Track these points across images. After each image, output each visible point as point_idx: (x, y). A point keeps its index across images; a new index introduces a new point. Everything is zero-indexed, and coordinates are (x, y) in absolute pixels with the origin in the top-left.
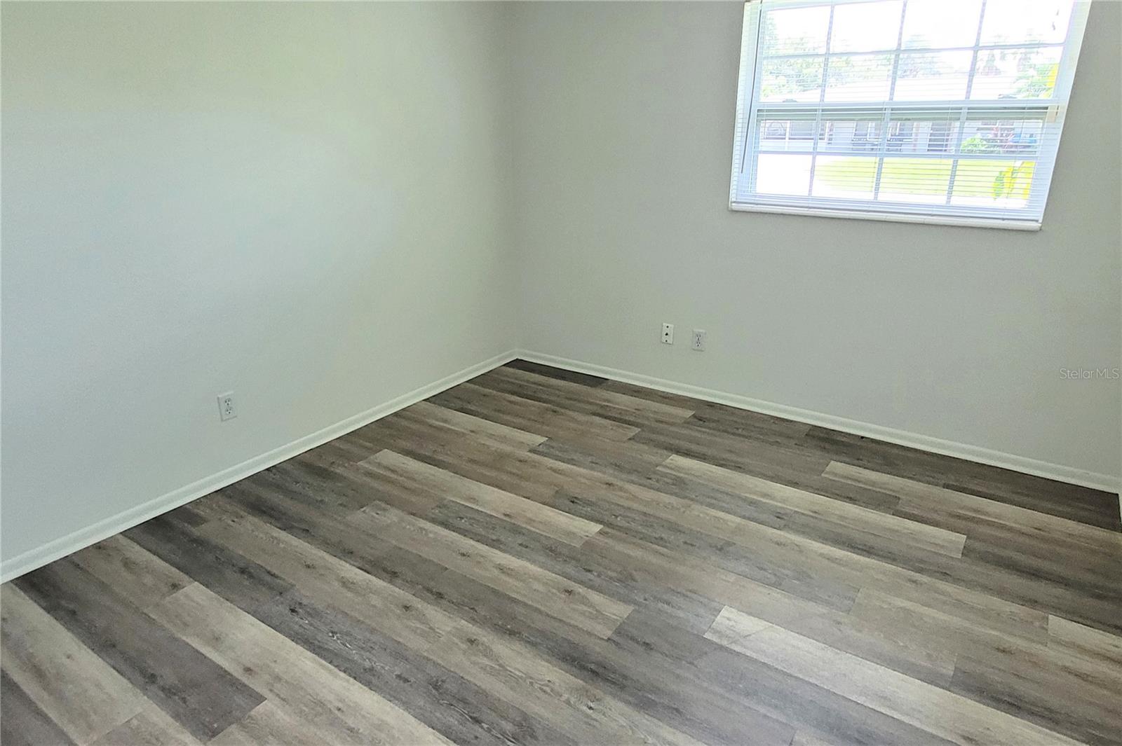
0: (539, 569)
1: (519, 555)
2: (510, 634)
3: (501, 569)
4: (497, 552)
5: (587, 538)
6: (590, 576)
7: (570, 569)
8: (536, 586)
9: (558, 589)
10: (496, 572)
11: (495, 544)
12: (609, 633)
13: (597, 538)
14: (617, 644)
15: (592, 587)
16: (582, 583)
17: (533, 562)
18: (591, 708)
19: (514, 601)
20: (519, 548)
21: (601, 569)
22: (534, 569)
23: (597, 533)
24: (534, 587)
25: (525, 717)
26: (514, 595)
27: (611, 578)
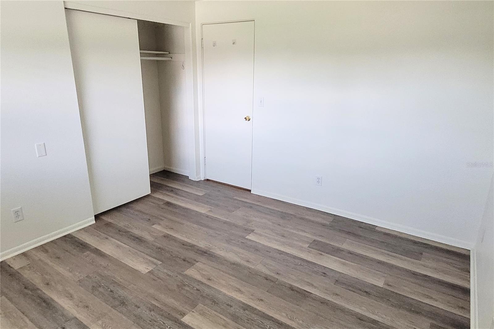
0: (222, 290)
1: (232, 299)
2: (235, 263)
3: (240, 291)
4: (244, 301)
5: (193, 310)
6: (198, 287)
7: (207, 291)
8: (224, 282)
9: (214, 281)
10: (242, 289)
11: (246, 307)
12: (197, 264)
13: (187, 311)
14: (195, 260)
15: (199, 281)
16: (202, 283)
17: (225, 295)
18: (209, 245)
19: (234, 276)
20: (232, 304)
21: (192, 291)
22: (224, 291)
23: (187, 314)
24: (224, 281)
25: (228, 243)
26: (234, 278)
27: (189, 286)
